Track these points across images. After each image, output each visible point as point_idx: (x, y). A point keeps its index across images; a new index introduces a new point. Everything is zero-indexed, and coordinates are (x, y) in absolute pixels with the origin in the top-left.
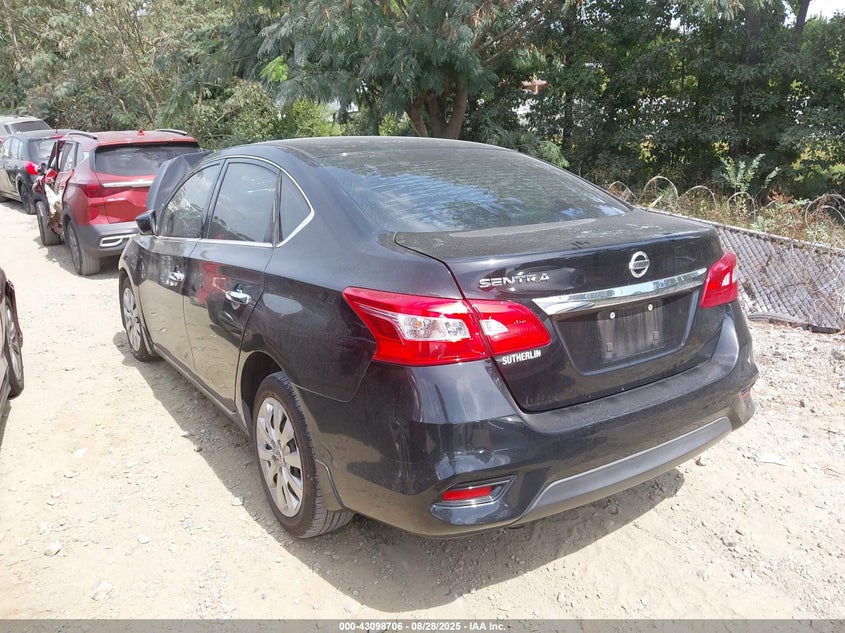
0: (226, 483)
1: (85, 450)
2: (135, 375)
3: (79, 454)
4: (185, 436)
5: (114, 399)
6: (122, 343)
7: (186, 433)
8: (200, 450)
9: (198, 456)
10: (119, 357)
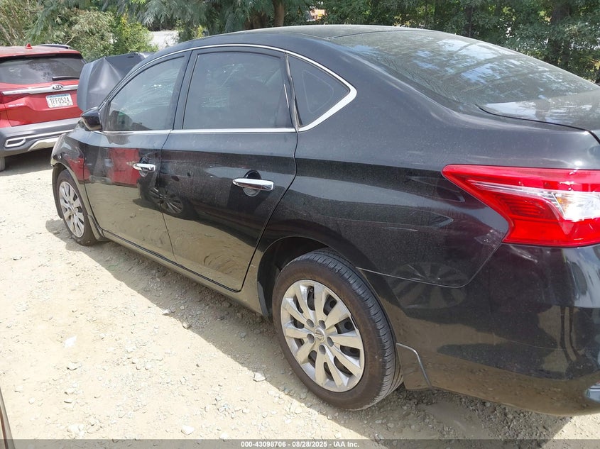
0: (236, 359)
1: (75, 338)
2: (83, 259)
3: (70, 342)
4: (166, 314)
5: (77, 284)
6: (61, 230)
7: (167, 311)
8: (189, 327)
9: (190, 332)
10: (60, 245)
